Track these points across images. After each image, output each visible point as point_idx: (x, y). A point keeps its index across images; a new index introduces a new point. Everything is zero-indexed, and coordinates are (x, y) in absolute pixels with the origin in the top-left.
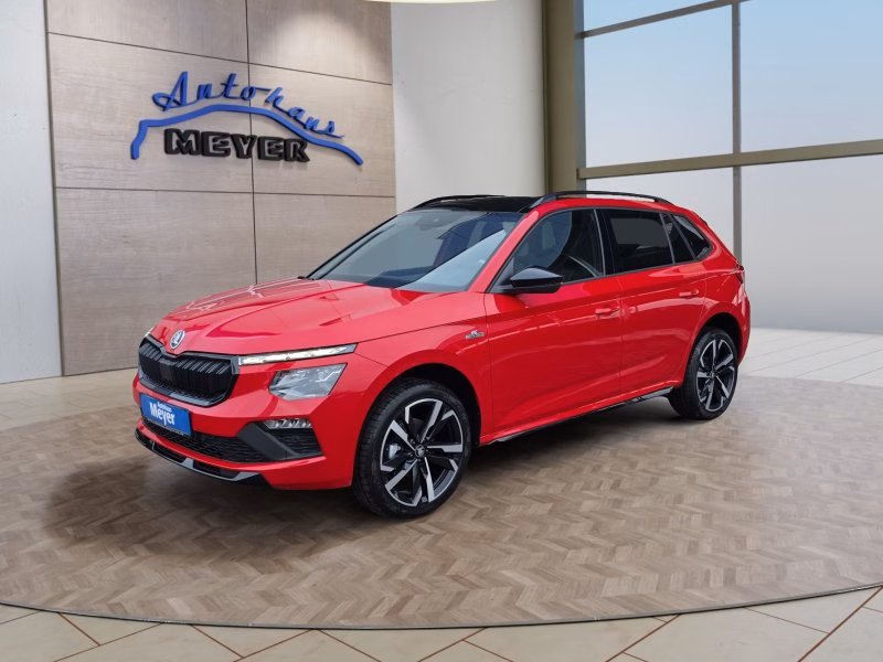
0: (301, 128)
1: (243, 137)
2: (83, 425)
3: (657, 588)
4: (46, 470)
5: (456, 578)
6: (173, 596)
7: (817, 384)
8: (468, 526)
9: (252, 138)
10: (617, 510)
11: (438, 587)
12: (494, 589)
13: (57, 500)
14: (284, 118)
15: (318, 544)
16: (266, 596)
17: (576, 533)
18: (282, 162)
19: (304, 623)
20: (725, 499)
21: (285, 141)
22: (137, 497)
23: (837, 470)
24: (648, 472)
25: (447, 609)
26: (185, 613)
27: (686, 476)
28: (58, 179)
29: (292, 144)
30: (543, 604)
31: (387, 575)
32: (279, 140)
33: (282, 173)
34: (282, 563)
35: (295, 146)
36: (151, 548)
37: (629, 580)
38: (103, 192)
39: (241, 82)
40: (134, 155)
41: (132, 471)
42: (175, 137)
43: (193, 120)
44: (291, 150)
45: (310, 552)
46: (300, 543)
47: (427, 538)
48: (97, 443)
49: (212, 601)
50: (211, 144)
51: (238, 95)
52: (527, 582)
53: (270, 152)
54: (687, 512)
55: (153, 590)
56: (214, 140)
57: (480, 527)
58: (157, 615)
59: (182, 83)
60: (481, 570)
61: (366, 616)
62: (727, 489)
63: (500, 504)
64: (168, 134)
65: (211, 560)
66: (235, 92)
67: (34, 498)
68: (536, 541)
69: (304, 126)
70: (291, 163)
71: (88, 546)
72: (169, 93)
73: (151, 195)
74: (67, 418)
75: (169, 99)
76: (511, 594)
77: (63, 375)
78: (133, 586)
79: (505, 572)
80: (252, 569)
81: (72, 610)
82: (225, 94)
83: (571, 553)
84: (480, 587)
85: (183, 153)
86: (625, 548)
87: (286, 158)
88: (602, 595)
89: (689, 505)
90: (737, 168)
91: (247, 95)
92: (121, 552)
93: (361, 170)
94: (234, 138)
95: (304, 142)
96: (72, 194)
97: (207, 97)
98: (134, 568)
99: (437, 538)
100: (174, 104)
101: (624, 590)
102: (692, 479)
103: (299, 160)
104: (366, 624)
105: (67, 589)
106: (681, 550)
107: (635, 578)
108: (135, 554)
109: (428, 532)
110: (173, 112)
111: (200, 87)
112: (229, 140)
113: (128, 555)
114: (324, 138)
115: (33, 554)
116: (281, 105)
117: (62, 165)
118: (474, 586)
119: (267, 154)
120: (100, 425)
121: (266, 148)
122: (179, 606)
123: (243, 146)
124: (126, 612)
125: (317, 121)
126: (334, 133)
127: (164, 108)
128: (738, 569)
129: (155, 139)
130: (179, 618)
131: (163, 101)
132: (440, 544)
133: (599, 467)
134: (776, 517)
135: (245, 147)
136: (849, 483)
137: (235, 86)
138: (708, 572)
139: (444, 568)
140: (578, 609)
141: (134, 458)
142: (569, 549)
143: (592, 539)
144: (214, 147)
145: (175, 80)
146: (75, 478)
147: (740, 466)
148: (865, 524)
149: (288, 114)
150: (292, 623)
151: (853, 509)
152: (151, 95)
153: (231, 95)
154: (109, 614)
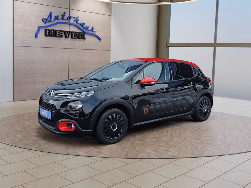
0: (83, 28)
1: (67, 32)
3: (178, 154)
5: (137, 151)
9: (70, 32)
12: (145, 153)
17: (162, 144)
18: (78, 39)
19: (108, 156)
20: (196, 139)
21: (79, 33)
28: (15, 43)
30: (155, 156)
31: (122, 150)
32: (77, 32)
33: (78, 43)
35: (82, 34)
38: (27, 48)
39: (67, 15)
40: (36, 37)
42: (48, 32)
43: (53, 26)
44: (81, 36)
47: (129, 144)
50: (58, 33)
56: (59, 32)
59: (50, 15)
60: (142, 150)
64: (46, 30)
66: (65, 18)
68: (153, 145)
69: (85, 28)
70: (80, 40)
72: (47, 18)
73: (40, 48)
75: (46, 20)
76: (149, 154)
77: (14, 101)
79: (147, 150)
82: (62, 19)
83: (161, 148)
85: (50, 36)
86: (172, 147)
87: (79, 38)
88: (167, 155)
90: (215, 47)
91: (69, 19)
93: (101, 42)
94: (64, 32)
95: (84, 33)
96: (18, 48)
97: (57, 20)
99: (132, 144)
100: (48, 22)
102: (189, 135)
103: (83, 39)
104: (120, 157)
106: (184, 148)
107: (173, 152)
109: (129, 143)
110: (48, 24)
111: (55, 16)
112: (63, 32)
114: (90, 32)
116: (78, 22)
117: (16, 39)
118: (141, 152)
119: (74, 37)
121: (74, 35)
123: (67, 34)
125: (89, 27)
126: (94, 31)
127: (45, 23)
129: (42, 32)
131: (45, 21)
132: (133, 145)
133: (168, 132)
134: (206, 143)
135: (67, 35)
137: (65, 16)
139: (134, 149)
142: (160, 147)
143: (165, 146)
144: (59, 35)
145: (48, 14)
149: (80, 25)
152: (42, 19)
153: (64, 19)
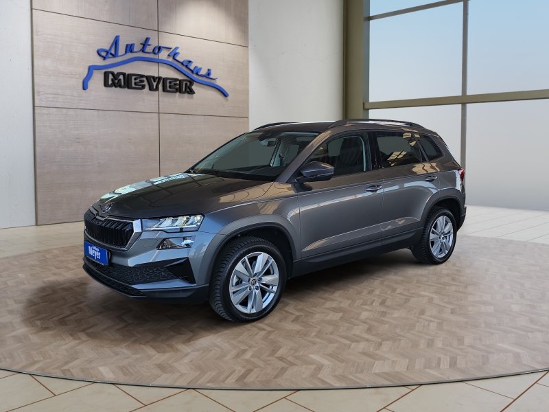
0: (190, 72)
1: (153, 77)
2: (48, 256)
3: (407, 368)
4: (24, 284)
5: (281, 359)
6: (101, 366)
7: (511, 242)
8: (289, 326)
9: (159, 78)
10: (384, 319)
11: (269, 364)
12: (304, 366)
13: (31, 304)
14: (180, 66)
15: (194, 335)
16: (161, 367)
17: (357, 333)
18: (178, 94)
19: (184, 384)
20: (452, 313)
21: (180, 81)
22: (81, 303)
23: (522, 296)
24: (404, 295)
25: (275, 378)
26: (110, 376)
27: (427, 298)
28: (36, 101)
29: (184, 83)
31: (238, 356)
32: (176, 80)
33: (177, 101)
34: (171, 347)
35: (186, 84)
36: (89, 335)
37: (389, 362)
38: (64, 110)
39: (153, 43)
40: (85, 87)
41: (78, 286)
42: (111, 77)
43: (123, 66)
44: (183, 87)
45: (189, 340)
46: (182, 334)
47: (263, 333)
48: (57, 268)
49: (127, 370)
50: (133, 81)
51: (151, 51)
52: (325, 362)
53: (170, 87)
54: (427, 321)
55: (90, 361)
56: (135, 79)
57: (297, 327)
58: (92, 377)
59: (116, 42)
60: (297, 354)
61: (224, 381)
62: (453, 307)
63: (310, 312)
64: (106, 75)
65: (127, 344)
66: (149, 49)
67: (16, 302)
68: (331, 336)
69: (192, 72)
70: (183, 95)
71: (50, 333)
72: (107, 48)
73: (95, 112)
74: (39, 252)
75: (107, 52)
76: (315, 369)
77: (37, 225)
78: (77, 358)
79: (312, 356)
80: (152, 350)
81: (38, 372)
82: (143, 50)
83: (353, 345)
84: (296, 365)
85: (116, 87)
86: (387, 342)
87: (180, 92)
88: (373, 372)
89: (429, 316)
90: (464, 104)
91: (157, 51)
92: (71, 338)
93: (227, 100)
94: (148, 78)
95: (191, 82)
96: (45, 111)
97: (131, 52)
98: (78, 348)
99: (270, 333)
100: (111, 56)
101: (386, 369)
102: (431, 300)
103: (188, 93)
104: (223, 386)
105: (36, 359)
106: (423, 344)
107: (393, 361)
108: (79, 339)
109: (264, 329)
110: (110, 61)
111: (127, 45)
112: (145, 79)
113: (75, 339)
114: (205, 79)
115: (14, 337)
116: (177, 58)
117: (39, 92)
118: (292, 364)
119: (168, 89)
120: (59, 257)
121: (168, 85)
122: (106, 372)
123: (154, 83)
124: (72, 374)
125: (201, 69)
126: (211, 77)
127: (104, 58)
128: (459, 357)
129: (98, 77)
130: (106, 380)
131: (104, 54)
132: (272, 337)
133: (373, 291)
134: (483, 325)
135: (155, 84)
136: (530, 305)
137: (149, 45)
138: (440, 359)
139: (274, 352)
140: (357, 380)
141: (80, 278)
142: (353, 342)
144: (135, 84)
145: (112, 40)
146: (43, 289)
147: (462, 293)
148: (539, 331)
149: (182, 64)
150: (177, 384)
151: (532, 321)
152: (96, 50)
153: (146, 51)
154: (62, 376)
